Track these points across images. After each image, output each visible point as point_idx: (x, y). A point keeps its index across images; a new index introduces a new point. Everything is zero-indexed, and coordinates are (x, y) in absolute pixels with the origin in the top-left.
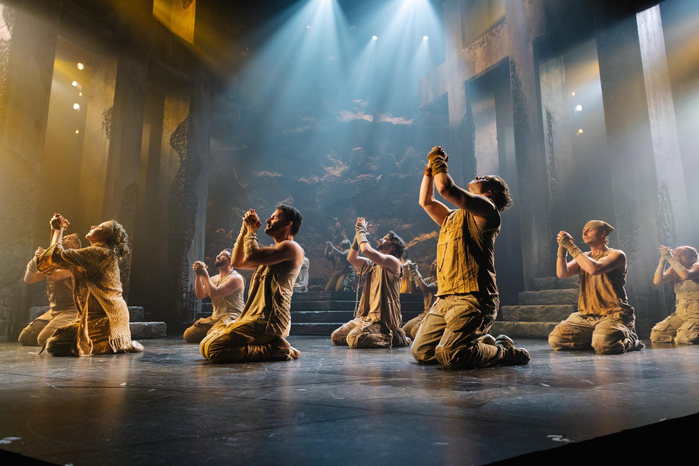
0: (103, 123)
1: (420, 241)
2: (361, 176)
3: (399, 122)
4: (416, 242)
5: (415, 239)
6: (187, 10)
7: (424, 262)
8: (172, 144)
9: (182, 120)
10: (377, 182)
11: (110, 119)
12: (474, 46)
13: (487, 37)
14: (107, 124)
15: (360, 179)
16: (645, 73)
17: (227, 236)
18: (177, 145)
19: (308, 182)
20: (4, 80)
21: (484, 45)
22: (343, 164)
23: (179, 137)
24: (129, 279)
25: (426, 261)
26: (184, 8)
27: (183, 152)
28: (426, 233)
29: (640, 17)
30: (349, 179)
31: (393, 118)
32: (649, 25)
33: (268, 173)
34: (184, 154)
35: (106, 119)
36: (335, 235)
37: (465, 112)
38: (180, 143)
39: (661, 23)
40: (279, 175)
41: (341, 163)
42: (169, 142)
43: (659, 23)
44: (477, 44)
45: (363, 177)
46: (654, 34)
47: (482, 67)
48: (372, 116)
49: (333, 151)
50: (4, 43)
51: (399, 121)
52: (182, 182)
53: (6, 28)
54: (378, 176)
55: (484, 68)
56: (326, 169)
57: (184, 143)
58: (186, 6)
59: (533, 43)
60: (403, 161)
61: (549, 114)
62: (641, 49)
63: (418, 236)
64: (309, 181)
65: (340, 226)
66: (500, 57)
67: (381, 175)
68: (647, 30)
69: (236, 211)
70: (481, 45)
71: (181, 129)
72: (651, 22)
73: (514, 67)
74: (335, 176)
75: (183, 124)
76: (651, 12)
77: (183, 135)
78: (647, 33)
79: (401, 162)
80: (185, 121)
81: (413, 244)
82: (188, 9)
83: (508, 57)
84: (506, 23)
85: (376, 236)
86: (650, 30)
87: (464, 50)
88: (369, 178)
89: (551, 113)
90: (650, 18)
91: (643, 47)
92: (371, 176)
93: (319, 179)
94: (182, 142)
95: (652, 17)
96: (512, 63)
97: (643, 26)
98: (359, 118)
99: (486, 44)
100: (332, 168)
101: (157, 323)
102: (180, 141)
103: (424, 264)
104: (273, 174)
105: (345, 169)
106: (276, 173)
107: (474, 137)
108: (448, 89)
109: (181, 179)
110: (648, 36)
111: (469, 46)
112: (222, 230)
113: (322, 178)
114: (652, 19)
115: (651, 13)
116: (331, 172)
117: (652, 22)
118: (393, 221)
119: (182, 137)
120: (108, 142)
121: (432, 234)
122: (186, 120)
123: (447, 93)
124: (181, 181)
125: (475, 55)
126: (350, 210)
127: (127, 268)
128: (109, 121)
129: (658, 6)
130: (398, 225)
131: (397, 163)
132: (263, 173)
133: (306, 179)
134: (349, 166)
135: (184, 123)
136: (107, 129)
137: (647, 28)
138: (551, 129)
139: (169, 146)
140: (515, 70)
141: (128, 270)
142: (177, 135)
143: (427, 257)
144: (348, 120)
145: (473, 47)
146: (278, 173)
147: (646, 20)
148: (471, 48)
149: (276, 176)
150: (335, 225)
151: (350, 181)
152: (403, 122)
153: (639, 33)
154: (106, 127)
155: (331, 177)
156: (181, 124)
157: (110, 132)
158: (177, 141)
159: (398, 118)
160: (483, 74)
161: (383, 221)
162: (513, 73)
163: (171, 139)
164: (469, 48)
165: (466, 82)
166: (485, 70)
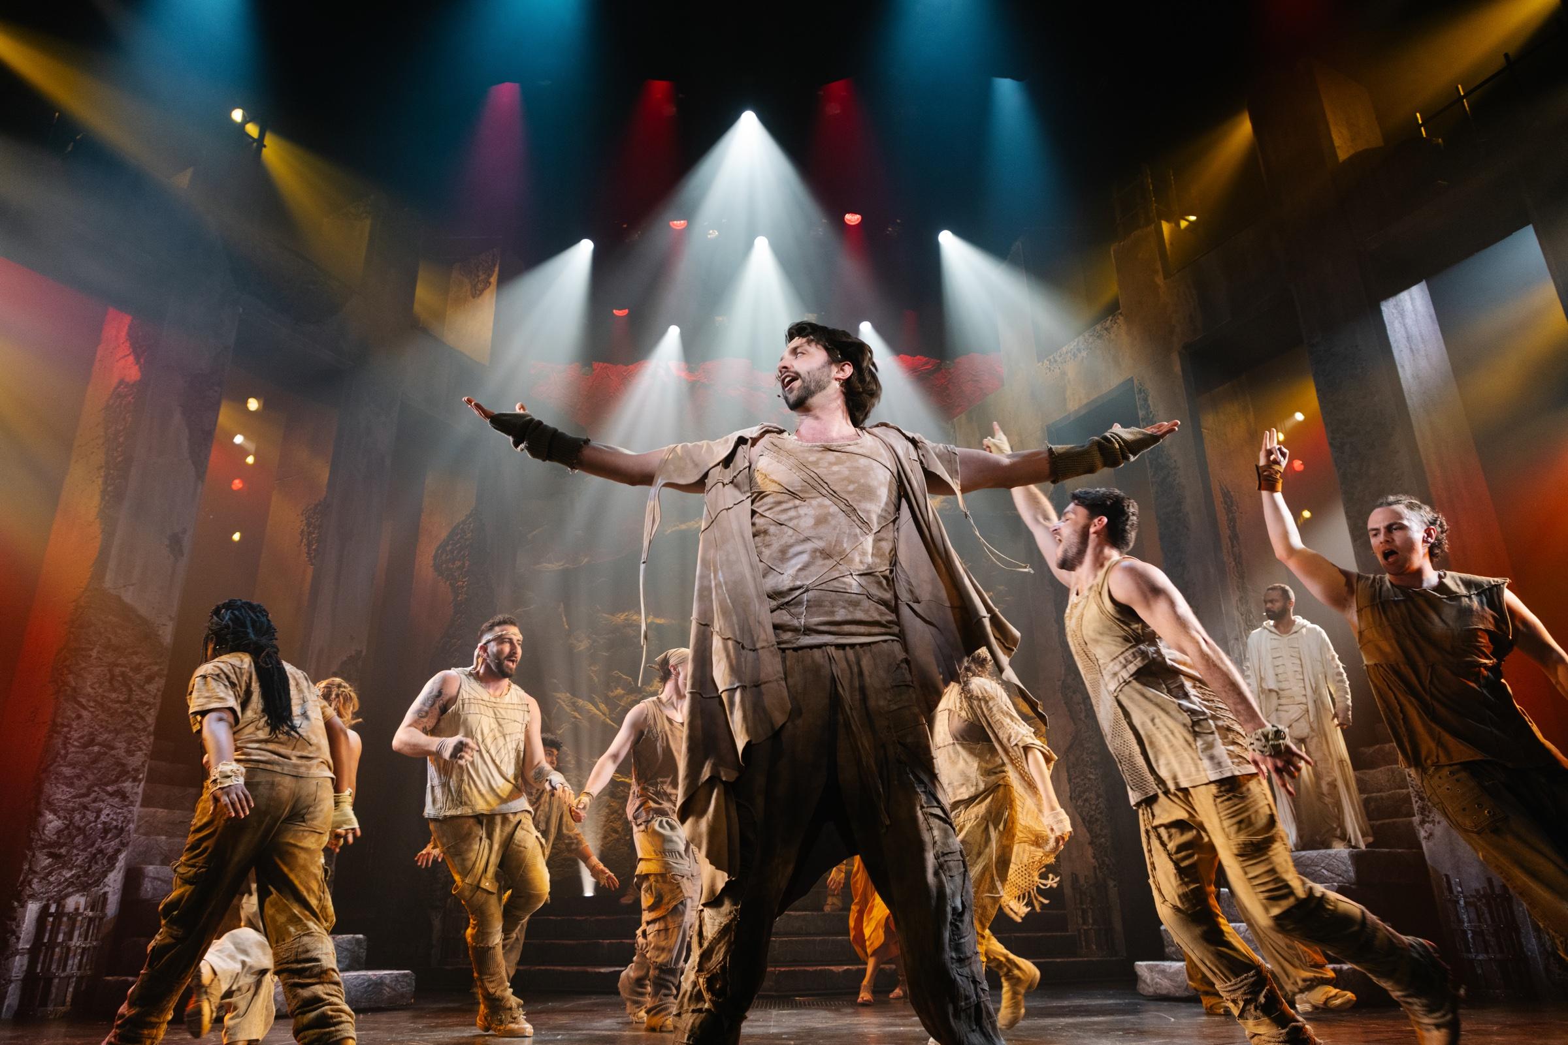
0: (302, 531)
6: (479, 301)
8: (437, 568)
9: (461, 516)
11: (317, 524)
12: (1060, 356)
13: (1086, 341)
14: (310, 533)
16: (1413, 418)
18: (447, 569)
20: (119, 459)
21: (1080, 356)
23: (452, 551)
26: (473, 297)
27: (460, 583)
29: (1388, 309)
32: (1409, 321)
33: (635, 617)
34: (463, 587)
35: (309, 525)
38: (453, 564)
39: (1434, 316)
40: (658, 621)
42: (431, 563)
43: (1431, 316)
44: (1067, 353)
46: (1423, 339)
47: (1080, 400)
50: (125, 387)
52: (455, 647)
53: (131, 358)
55: (1085, 402)
57: (464, 564)
58: (478, 293)
59: (1180, 353)
61: (1226, 494)
62: (1400, 370)
66: (1116, 380)
68: (1407, 332)
69: (563, 701)
70: (1075, 355)
71: (459, 535)
72: (1414, 316)
73: (1146, 400)
75: (462, 526)
76: (1411, 296)
77: (462, 549)
78: (1409, 338)
80: (467, 520)
82: (479, 297)
83: (1131, 380)
84: (1121, 314)
86: (1414, 331)
87: (1040, 364)
89: (1232, 493)
90: (1411, 307)
91: (1403, 367)
94: (458, 564)
95: (1414, 307)
96: (1140, 391)
97: (1397, 325)
99: (1086, 353)
101: (396, 972)
102: (453, 561)
106: (651, 616)
109: (455, 640)
110: (1410, 344)
111: (1051, 357)
114: (1415, 310)
115: (1412, 299)
117: (1416, 315)
119: (459, 553)
120: (310, 570)
122: (468, 517)
124: (454, 645)
125: (1064, 373)
128: (314, 528)
129: (1423, 285)
132: (623, 617)
135: (464, 523)
136: (309, 545)
137: (1406, 328)
138: (1234, 526)
139: (431, 569)
140: (1149, 406)
142: (449, 548)
145: (1058, 358)
146: (656, 616)
147: (1402, 314)
148: (1056, 361)
149: (651, 623)
153: (1392, 339)
154: (308, 539)
156: (459, 525)
157: (314, 550)
158: (447, 562)
160: (1083, 412)
162: (1144, 412)
163: (435, 557)
164: (1050, 361)
165: (1048, 427)
166: (1087, 405)
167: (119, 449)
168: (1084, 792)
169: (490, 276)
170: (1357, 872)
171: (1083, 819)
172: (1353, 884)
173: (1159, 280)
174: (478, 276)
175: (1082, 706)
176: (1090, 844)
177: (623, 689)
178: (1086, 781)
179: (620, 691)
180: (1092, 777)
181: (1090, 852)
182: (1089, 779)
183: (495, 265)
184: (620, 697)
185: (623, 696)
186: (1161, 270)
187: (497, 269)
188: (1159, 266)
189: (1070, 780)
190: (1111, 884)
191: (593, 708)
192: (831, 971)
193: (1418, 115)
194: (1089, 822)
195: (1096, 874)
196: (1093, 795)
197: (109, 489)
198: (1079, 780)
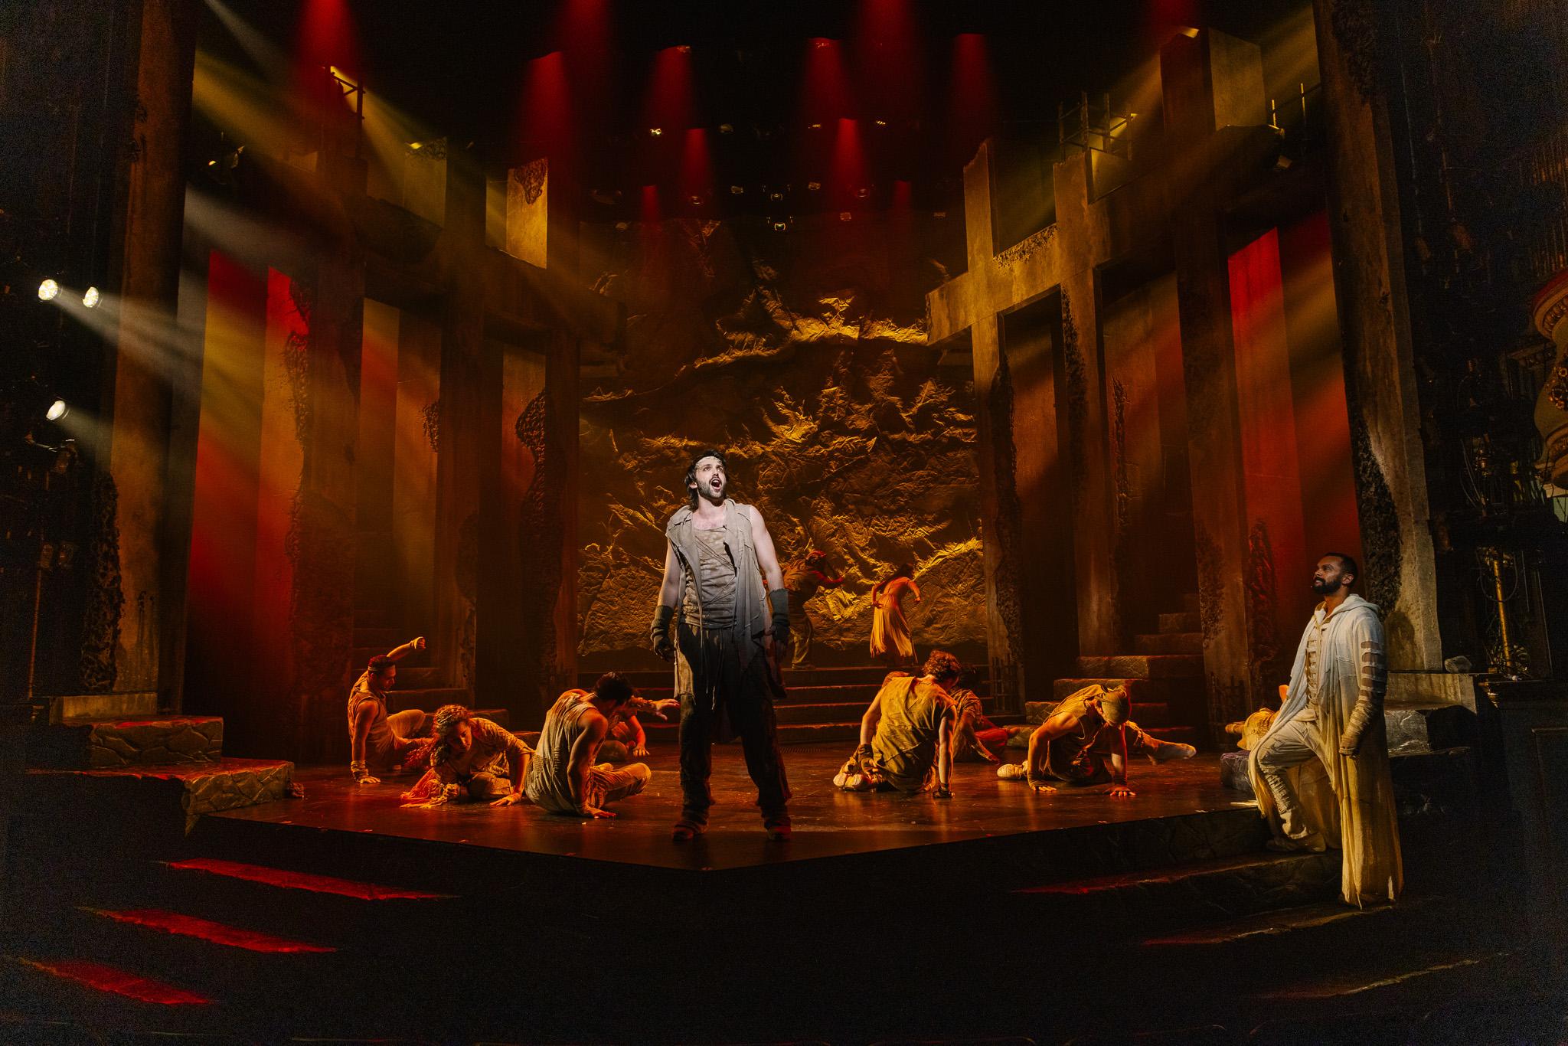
0: (425, 425)
1: (948, 557)
2: (840, 439)
3: (907, 337)
4: (941, 560)
5: (939, 554)
6: (534, 206)
7: (955, 595)
8: (520, 434)
9: (534, 395)
10: (869, 451)
11: (436, 420)
12: (1010, 254)
13: (1029, 245)
14: (431, 427)
15: (837, 446)
17: (603, 556)
18: (528, 436)
19: (743, 454)
21: (1024, 257)
22: (806, 419)
23: (530, 422)
24: (474, 662)
25: (959, 594)
26: (529, 203)
27: (539, 449)
28: (960, 542)
30: (818, 447)
31: (895, 330)
33: (672, 441)
34: (541, 452)
35: (429, 419)
36: (794, 550)
37: (998, 365)
38: (532, 433)
39: (1278, 259)
40: (692, 443)
41: (802, 417)
42: (515, 431)
44: (1015, 252)
45: (843, 442)
47: (1022, 295)
48: (858, 328)
49: (787, 396)
51: (907, 335)
52: (539, 498)
54: (870, 440)
55: (1025, 297)
56: (775, 429)
57: (540, 434)
58: (532, 199)
59: (1094, 271)
60: (914, 410)
61: (1118, 388)
63: (944, 548)
64: (745, 452)
65: (802, 532)
66: (1049, 284)
67: (875, 438)
69: (617, 511)
70: (1021, 256)
71: (533, 409)
73: (1067, 305)
74: (791, 442)
75: (535, 403)
77: (538, 420)
79: (911, 413)
80: (540, 397)
81: (936, 562)
82: (534, 204)
83: (1059, 285)
84: (1056, 227)
85: (867, 549)
87: (995, 258)
88: (854, 443)
89: (1123, 386)
92: (856, 439)
93: (763, 448)
94: (536, 433)
96: (1064, 297)
98: (834, 332)
99: (1027, 256)
100: (786, 427)
102: (532, 430)
103: (956, 598)
104: (681, 441)
105: (811, 429)
106: (686, 440)
107: (1013, 409)
108: (972, 321)
109: (538, 493)
111: (1003, 254)
112: (593, 546)
113: (768, 445)
116: (785, 434)
118: (899, 522)
119: (536, 424)
120: (435, 455)
121: (969, 543)
122: (540, 395)
123: (970, 327)
124: (539, 496)
125: (1012, 270)
126: (821, 504)
127: (472, 644)
128: (434, 422)
129: (1275, 232)
130: (907, 529)
131: (904, 415)
132: (662, 441)
133: (741, 448)
134: (817, 422)
135: (537, 400)
136: (431, 435)
138: (1120, 413)
139: (515, 436)
140: (1069, 310)
141: (473, 648)
142: (527, 420)
143: (960, 585)
144: (813, 338)
145: (1008, 256)
146: (690, 439)
148: (1007, 258)
149: (686, 446)
150: (794, 532)
151: (819, 451)
152: (914, 337)
154: (430, 432)
155: (785, 443)
156: (533, 401)
157: (436, 440)
158: (527, 430)
159: (906, 330)
160: (1024, 305)
161: (881, 522)
162: (1066, 315)
163: (517, 426)
164: (1002, 256)
165: (998, 314)
166: (1027, 300)
167: (303, 388)
168: (1006, 601)
169: (541, 184)
170: (1151, 671)
171: (1004, 619)
172: (1146, 679)
173: (1085, 204)
174: (531, 184)
175: (1009, 538)
176: (1008, 637)
177: (665, 501)
178: (1008, 593)
179: (662, 502)
180: (1012, 590)
181: (1007, 643)
182: (1010, 592)
183: (544, 175)
184: (663, 507)
185: (665, 506)
186: (1086, 196)
187: (546, 179)
188: (1085, 191)
189: (997, 591)
190: (1020, 665)
191: (642, 516)
192: (812, 728)
193: (1273, 101)
194: (1008, 622)
195: (1009, 658)
196: (1011, 603)
197: (301, 418)
198: (1003, 592)
